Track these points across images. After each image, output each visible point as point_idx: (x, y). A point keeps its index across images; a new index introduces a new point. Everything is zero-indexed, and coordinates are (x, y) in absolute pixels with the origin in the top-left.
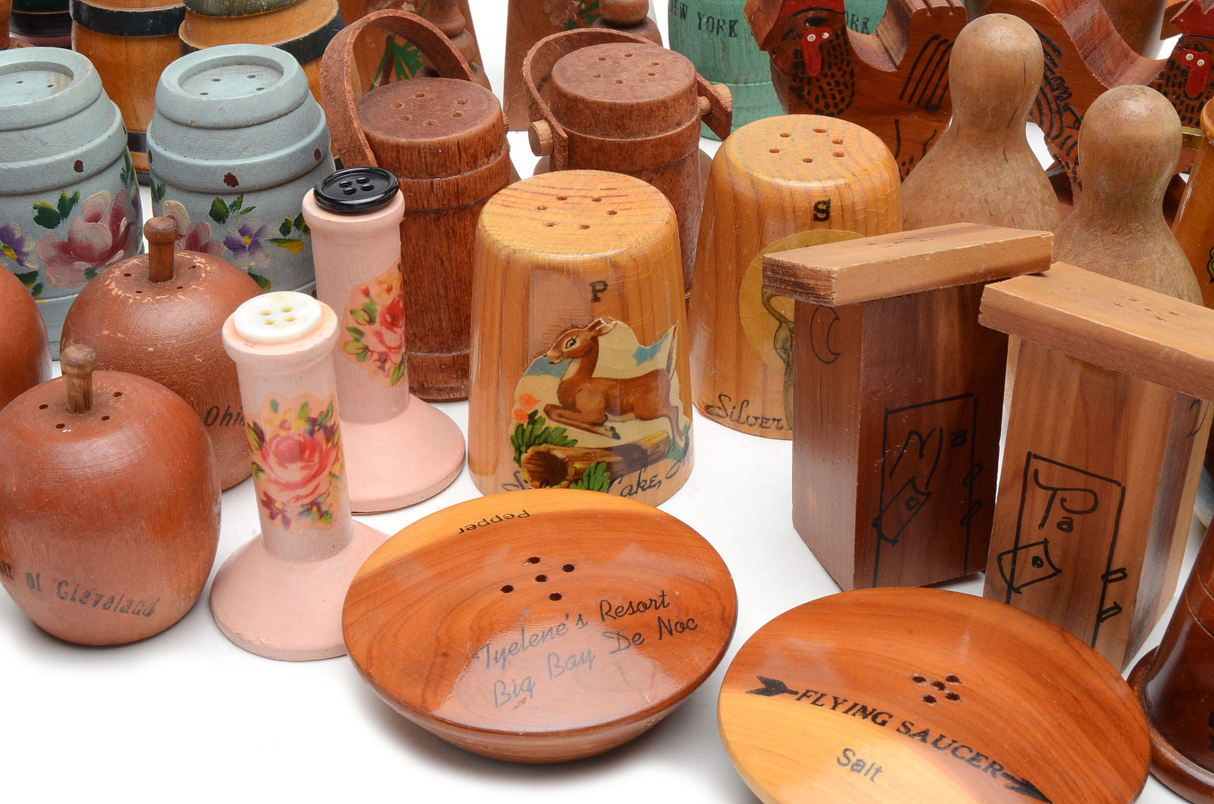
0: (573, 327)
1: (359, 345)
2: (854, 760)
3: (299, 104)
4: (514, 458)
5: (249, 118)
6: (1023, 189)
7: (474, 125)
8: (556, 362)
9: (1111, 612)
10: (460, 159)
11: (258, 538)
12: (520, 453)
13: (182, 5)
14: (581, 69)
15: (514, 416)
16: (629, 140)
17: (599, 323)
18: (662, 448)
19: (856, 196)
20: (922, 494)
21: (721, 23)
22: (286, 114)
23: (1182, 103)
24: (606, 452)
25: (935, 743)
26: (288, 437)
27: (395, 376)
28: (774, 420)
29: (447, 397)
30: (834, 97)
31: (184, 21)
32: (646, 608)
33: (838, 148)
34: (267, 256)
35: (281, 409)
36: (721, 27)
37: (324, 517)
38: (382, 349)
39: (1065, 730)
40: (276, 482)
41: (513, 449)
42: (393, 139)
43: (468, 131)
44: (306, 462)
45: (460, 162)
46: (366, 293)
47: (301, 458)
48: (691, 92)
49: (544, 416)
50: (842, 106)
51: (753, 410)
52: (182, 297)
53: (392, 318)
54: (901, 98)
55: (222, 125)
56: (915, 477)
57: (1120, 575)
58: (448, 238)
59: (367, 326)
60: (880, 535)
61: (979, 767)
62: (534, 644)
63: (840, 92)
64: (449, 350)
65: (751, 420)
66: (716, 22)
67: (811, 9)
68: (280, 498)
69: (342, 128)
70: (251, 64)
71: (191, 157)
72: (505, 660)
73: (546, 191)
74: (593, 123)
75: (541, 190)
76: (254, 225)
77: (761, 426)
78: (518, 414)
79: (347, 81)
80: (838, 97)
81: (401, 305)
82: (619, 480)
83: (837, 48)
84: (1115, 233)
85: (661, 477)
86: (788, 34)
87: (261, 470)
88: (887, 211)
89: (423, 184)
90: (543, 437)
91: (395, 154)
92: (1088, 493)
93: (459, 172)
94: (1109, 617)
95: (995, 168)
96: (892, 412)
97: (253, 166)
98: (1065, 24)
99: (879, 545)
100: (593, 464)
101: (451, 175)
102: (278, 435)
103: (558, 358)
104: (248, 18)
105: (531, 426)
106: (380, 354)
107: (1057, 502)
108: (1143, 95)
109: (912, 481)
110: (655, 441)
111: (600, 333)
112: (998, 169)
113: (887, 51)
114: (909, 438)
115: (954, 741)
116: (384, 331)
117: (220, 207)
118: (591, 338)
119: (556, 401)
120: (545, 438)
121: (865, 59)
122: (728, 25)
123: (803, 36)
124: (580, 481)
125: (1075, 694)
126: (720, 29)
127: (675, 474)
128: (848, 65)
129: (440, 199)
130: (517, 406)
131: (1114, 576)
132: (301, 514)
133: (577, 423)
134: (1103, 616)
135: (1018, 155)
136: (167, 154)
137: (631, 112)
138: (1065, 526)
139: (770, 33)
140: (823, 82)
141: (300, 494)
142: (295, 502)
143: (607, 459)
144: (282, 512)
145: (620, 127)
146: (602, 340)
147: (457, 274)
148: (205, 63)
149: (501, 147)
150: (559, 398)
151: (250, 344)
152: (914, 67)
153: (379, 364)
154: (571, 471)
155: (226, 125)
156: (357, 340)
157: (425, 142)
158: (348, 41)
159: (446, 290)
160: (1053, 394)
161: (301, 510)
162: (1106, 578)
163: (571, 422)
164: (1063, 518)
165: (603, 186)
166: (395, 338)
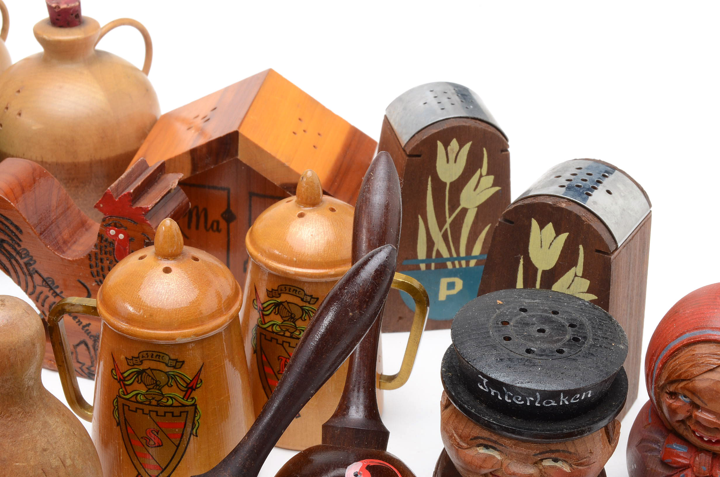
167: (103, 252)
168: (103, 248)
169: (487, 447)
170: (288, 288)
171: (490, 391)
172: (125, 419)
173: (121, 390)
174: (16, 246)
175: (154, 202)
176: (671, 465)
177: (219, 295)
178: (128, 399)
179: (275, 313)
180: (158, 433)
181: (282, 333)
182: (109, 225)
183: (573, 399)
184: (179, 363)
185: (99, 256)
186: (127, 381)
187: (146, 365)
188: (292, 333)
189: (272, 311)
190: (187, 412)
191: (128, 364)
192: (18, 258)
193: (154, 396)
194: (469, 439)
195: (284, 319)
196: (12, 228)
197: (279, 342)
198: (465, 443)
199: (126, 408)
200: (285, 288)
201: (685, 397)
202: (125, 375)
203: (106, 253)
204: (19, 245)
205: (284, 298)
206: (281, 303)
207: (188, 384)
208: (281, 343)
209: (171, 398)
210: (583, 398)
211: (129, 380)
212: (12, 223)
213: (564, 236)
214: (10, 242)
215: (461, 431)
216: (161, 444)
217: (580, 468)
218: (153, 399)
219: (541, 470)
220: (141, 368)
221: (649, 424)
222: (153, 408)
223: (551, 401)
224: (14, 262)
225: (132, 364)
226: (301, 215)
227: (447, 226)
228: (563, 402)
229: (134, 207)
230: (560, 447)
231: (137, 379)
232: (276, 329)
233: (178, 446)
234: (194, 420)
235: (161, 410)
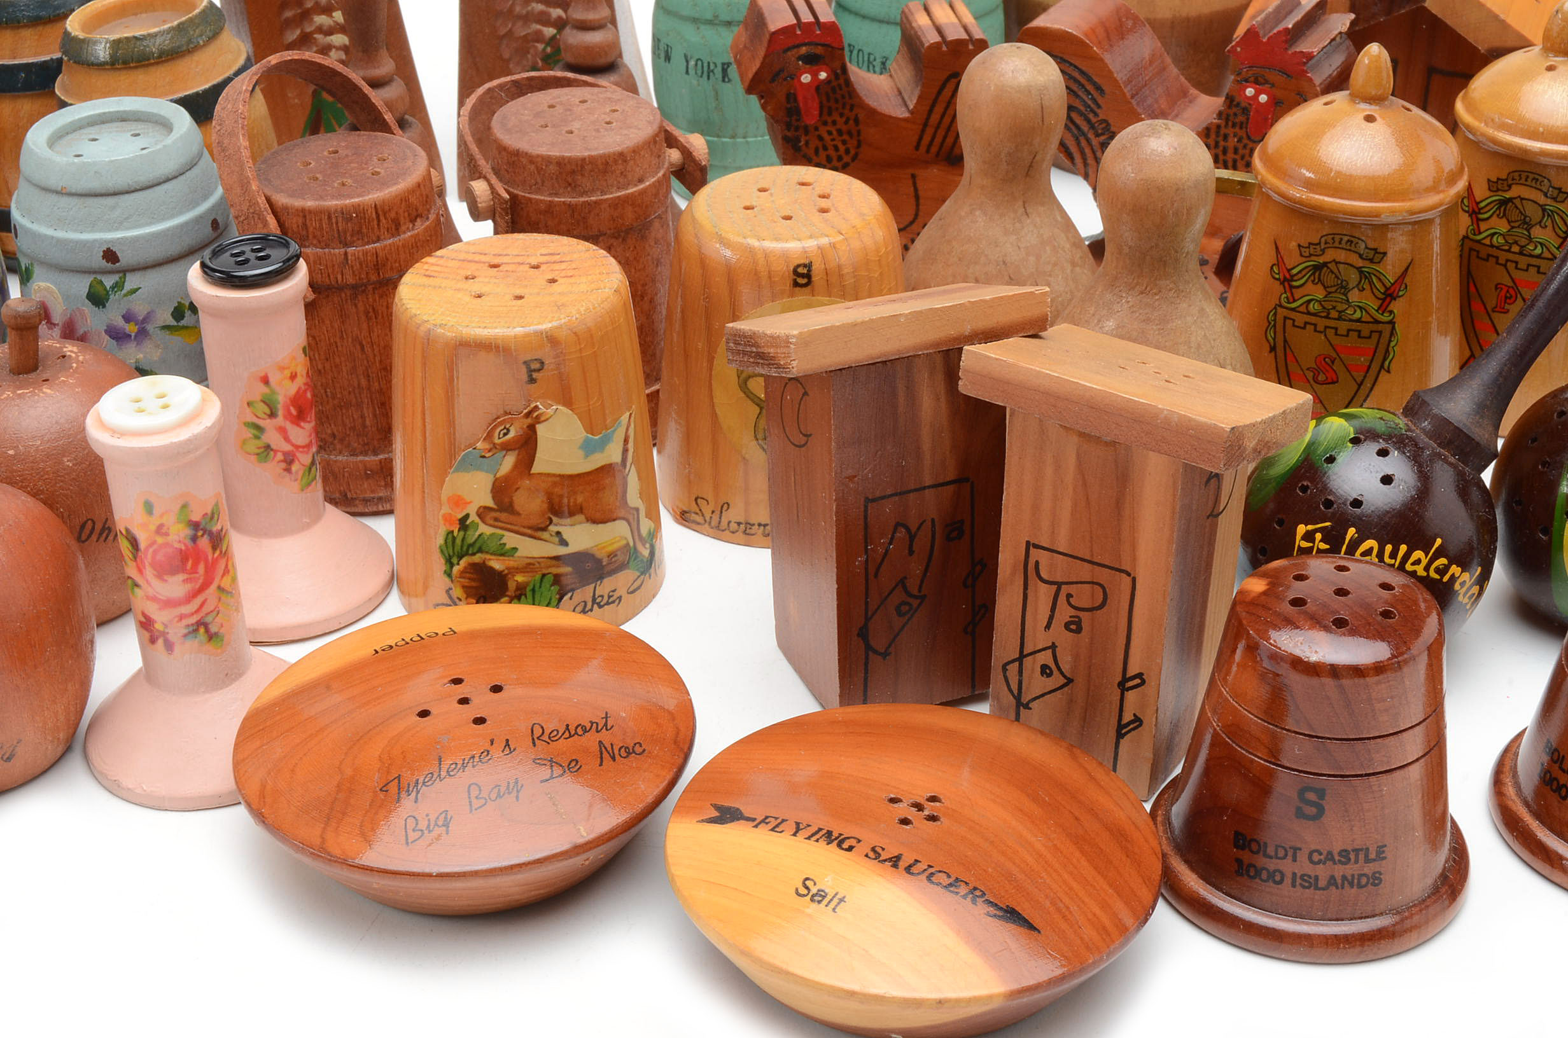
0: (506, 413)
1: (260, 443)
2: (814, 890)
3: (191, 166)
4: (445, 572)
5: (130, 183)
6: (1048, 248)
7: (395, 184)
8: (487, 455)
9: (1132, 726)
10: (378, 225)
11: (140, 671)
12: (452, 565)
13: (57, 55)
14: (526, 118)
15: (442, 522)
16: (582, 199)
17: (536, 408)
18: (621, 558)
19: (844, 257)
20: (915, 597)
21: (712, 67)
22: (175, 177)
23: (1245, 147)
24: (554, 562)
25: (908, 869)
26: (166, 545)
27: (304, 481)
28: (760, 525)
29: (375, 509)
30: (836, 149)
31: (61, 76)
32: (585, 731)
33: (824, 203)
34: (157, 346)
35: (157, 511)
36: (712, 71)
37: (214, 639)
38: (288, 448)
39: (1061, 852)
40: (154, 599)
41: (443, 561)
42: (298, 203)
43: (387, 192)
44: (190, 574)
45: (379, 228)
46: (265, 380)
47: (184, 570)
48: (655, 142)
49: (477, 520)
50: (846, 159)
51: (735, 514)
52: (48, 391)
53: (299, 410)
54: (917, 148)
55: (98, 191)
56: (905, 578)
57: (1138, 681)
58: (368, 319)
59: (268, 421)
60: (869, 648)
61: (957, 893)
62: (452, 773)
63: (844, 142)
64: (375, 453)
65: (734, 526)
66: (705, 65)
67: (805, 45)
68: (161, 618)
69: (239, 191)
70: (136, 121)
71: (62, 230)
72: (418, 792)
73: (477, 257)
74: (539, 181)
75: (470, 257)
76: (141, 310)
77: (745, 532)
78: (447, 519)
79: (243, 135)
80: (842, 148)
81: (309, 395)
82: (569, 595)
83: (837, 89)
84: (1142, 293)
85: (622, 592)
86: (777, 74)
87: (137, 585)
88: (881, 274)
89: (335, 254)
90: (478, 545)
91: (300, 221)
92: (1096, 586)
93: (378, 240)
94: (1129, 732)
95: (1014, 224)
96: (873, 500)
97: (136, 239)
98: (1107, 58)
99: (867, 658)
100: (538, 577)
101: (368, 243)
102: (154, 542)
103: (490, 451)
104: (136, 67)
105: (462, 533)
106: (285, 454)
107: (1062, 598)
108: (1167, 132)
109: (902, 582)
110: (610, 549)
111: (538, 420)
112: (1018, 225)
113: (900, 93)
114: (894, 532)
115: (930, 866)
116: (289, 426)
117: (99, 288)
118: (528, 427)
119: (490, 503)
120: (479, 547)
121: (872, 102)
122: (719, 68)
123: (795, 76)
124: (523, 597)
125: (1077, 814)
126: (711, 74)
127: (639, 588)
128: (851, 109)
129: (356, 273)
130: (446, 509)
131: (1131, 684)
132: (185, 636)
133: (516, 528)
134: (1123, 732)
135: (1041, 209)
136: (35, 227)
137: (582, 167)
138: (1073, 627)
139: (756, 73)
140: (823, 131)
141: (183, 612)
142: (178, 622)
143: (555, 571)
144: (164, 634)
145: (570, 184)
146: (540, 428)
147: (381, 361)
148: (80, 120)
149: (429, 211)
150: (494, 498)
151: (117, 435)
152: (930, 111)
153: (283, 465)
154: (512, 585)
155: (103, 191)
156: (257, 437)
157: (336, 205)
158: (244, 88)
159: (369, 381)
160: (1049, 471)
161: (185, 631)
162: (1123, 687)
163: (509, 526)
164: (1071, 617)
165: (544, 251)
166: (301, 434)
167: (1230, 123)
168: (1231, 118)
170: (1524, 175)
172: (1285, 341)
173: (1284, 295)
174: (1091, 116)
175: (1321, 46)
177: (1437, 162)
178: (1293, 310)
179: (1498, 215)
180: (1333, 362)
181: (1507, 248)
182: (1246, 81)
184: (1378, 255)
185: (1223, 131)
186: (1296, 281)
187: (1330, 255)
188: (1522, 247)
189: (1494, 212)
190: (1380, 332)
191: (1301, 255)
192: (1091, 135)
193: (1334, 304)
195: (1512, 224)
196: (1089, 87)
197: (1500, 262)
199: (1289, 323)
200: (1520, 175)
202: (1295, 271)
203: (1234, 125)
204: (1096, 115)
205: (1515, 191)
206: (1510, 200)
207: (1387, 289)
208: (1504, 262)
209: (1360, 308)
211: (1299, 280)
212: (1089, 79)
214: (1082, 108)
216: (1335, 380)
218: (1334, 308)
220: (1321, 260)
222: (1332, 323)
224: (1084, 143)
225: (1307, 254)
226: (1550, 68)
229: (1290, 52)
231: (1312, 278)
232: (1498, 240)
233: (1360, 385)
234: (1388, 345)
235: (1343, 326)
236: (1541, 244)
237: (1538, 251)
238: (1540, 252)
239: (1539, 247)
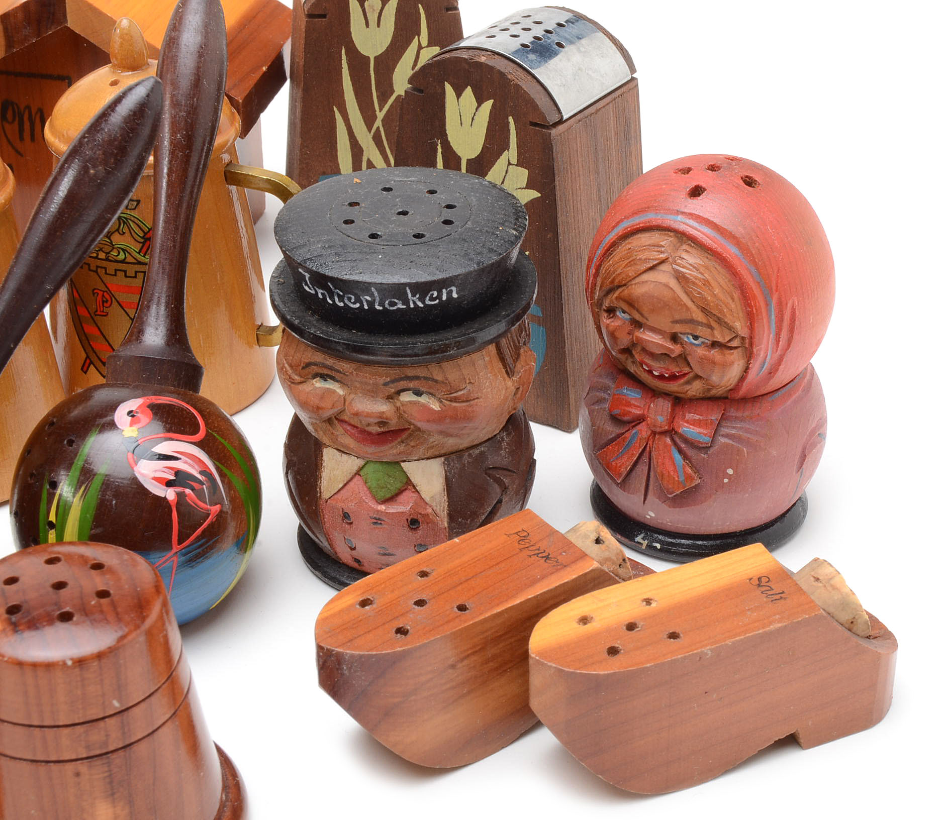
169: (324, 377)
171: (317, 293)
176: (619, 418)
181: (95, 255)
183: (428, 298)
188: (107, 253)
194: (301, 368)
197: (92, 268)
198: (296, 374)
201: (624, 312)
208: (95, 269)
210: (444, 298)
213: (488, 105)
215: (291, 358)
217: (454, 404)
219: (398, 409)
221: (600, 366)
223: (396, 301)
226: (115, 83)
227: (378, 123)
228: (414, 303)
230: (421, 372)
236: (123, 250)
237: (122, 256)
238: (123, 257)
239: (122, 253)
